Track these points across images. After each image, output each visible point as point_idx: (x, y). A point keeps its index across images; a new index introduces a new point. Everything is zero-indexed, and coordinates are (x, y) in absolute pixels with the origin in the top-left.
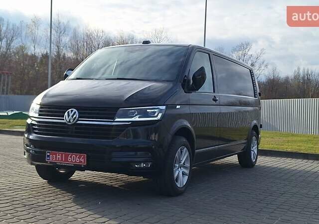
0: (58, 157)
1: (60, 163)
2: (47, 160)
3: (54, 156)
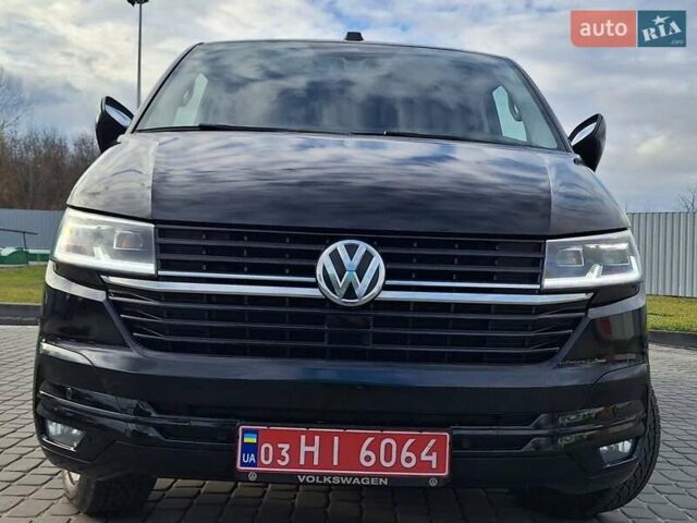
0: (304, 449)
1: (315, 475)
2: (243, 464)
3: (287, 447)
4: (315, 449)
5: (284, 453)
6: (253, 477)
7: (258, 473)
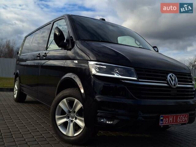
1: (171, 125)
2: (161, 124)
3: (167, 119)
4: (171, 119)
5: (167, 121)
6: (162, 127)
7: (163, 125)
